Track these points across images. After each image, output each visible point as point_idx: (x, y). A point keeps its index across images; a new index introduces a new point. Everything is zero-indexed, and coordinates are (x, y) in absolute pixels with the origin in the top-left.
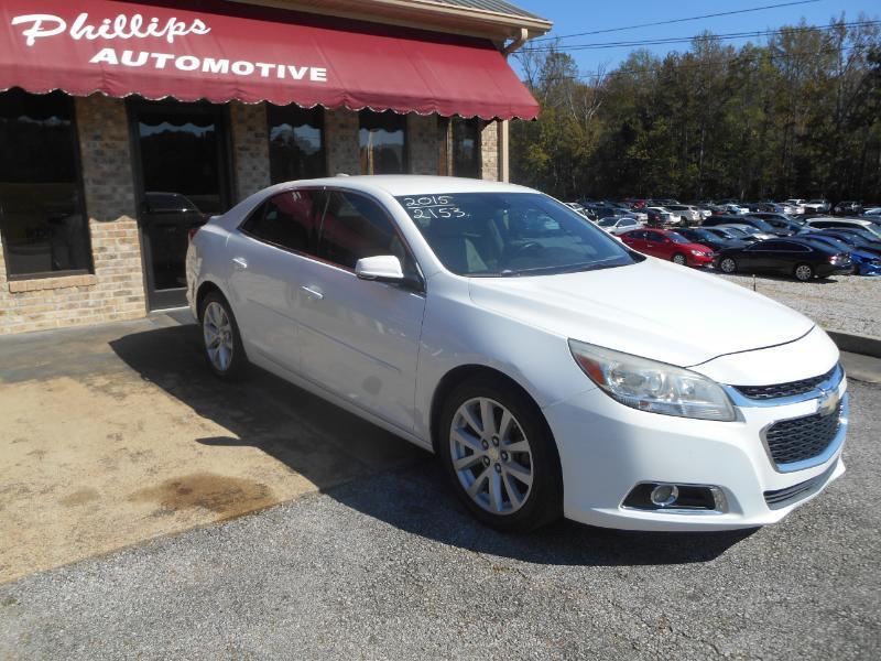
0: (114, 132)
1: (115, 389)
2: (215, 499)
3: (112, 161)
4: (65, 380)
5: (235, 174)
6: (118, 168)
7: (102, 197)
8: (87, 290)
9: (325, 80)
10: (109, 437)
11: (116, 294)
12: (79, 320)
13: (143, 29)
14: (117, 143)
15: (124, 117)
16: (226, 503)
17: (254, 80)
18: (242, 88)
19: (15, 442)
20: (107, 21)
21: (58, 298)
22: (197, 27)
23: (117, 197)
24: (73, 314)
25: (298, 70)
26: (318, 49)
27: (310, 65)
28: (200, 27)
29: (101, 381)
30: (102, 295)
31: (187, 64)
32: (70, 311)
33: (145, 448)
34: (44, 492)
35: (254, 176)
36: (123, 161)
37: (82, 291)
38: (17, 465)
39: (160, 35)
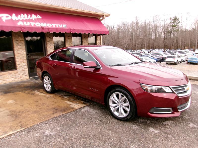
0: (21, 39)
1: (31, 93)
2: (63, 110)
3: (20, 45)
4: (18, 92)
5: (47, 47)
6: (22, 47)
7: (19, 53)
8: (16, 74)
9: (66, 27)
10: (35, 101)
11: (23, 74)
12: (14, 80)
13: (27, 17)
14: (21, 41)
15: (23, 36)
17: (52, 27)
18: (50, 29)
19: (15, 104)
20: (19, 16)
21: (10, 76)
23: (22, 53)
24: (13, 79)
25: (60, 25)
26: (64, 20)
27: (63, 24)
28: (39, 17)
29: (26, 92)
30: (19, 75)
31: (38, 24)
32: (13, 78)
33: (44, 103)
34: (28, 112)
35: (51, 48)
36: (23, 45)
37: (15, 74)
38: (19, 108)
39: (31, 18)
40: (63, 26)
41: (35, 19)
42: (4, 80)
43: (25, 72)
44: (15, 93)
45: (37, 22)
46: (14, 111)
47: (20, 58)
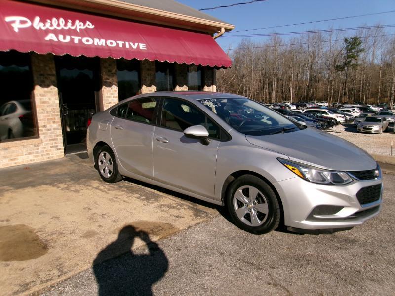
0: (49, 72)
1: (72, 189)
2: (152, 230)
4: (45, 186)
6: (52, 89)
7: (44, 102)
8: (37, 146)
9: (146, 49)
10: (84, 208)
11: (51, 147)
12: (34, 160)
13: (66, 25)
14: (51, 77)
16: (158, 232)
17: (117, 49)
18: (112, 52)
19: (40, 214)
20: (49, 21)
21: (24, 150)
22: (89, 25)
23: (51, 102)
25: (134, 45)
26: (141, 35)
27: (139, 43)
28: (90, 25)
29: (63, 186)
30: (45, 148)
31: (87, 41)
32: (30, 156)
33: (104, 212)
35: (112, 92)
37: (35, 146)
38: (49, 223)
39: (73, 28)
40: (138, 46)
41: (80, 29)
42: (11, 158)
43: (56, 143)
44: (38, 187)
45: (85, 36)
46: (39, 231)
47: (47, 113)
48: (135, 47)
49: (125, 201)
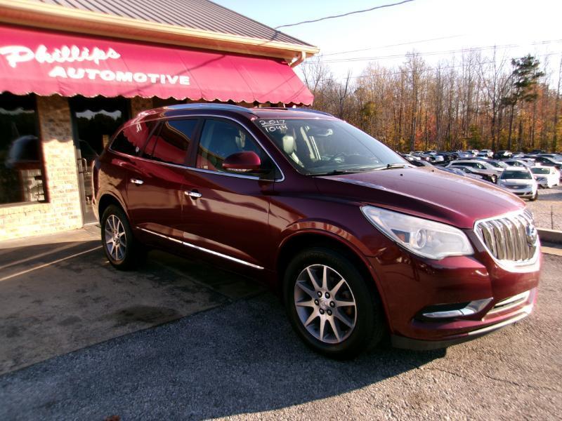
0: (61, 117)
1: (74, 267)
2: (147, 317)
3: (60, 134)
6: (64, 138)
8: (45, 213)
9: (188, 84)
10: (78, 291)
11: (63, 214)
12: (40, 231)
13: (80, 55)
14: (63, 123)
15: (68, 108)
16: (154, 319)
17: (148, 84)
19: (21, 297)
20: (57, 51)
21: (28, 218)
23: (63, 156)
24: (37, 227)
25: (172, 77)
26: (183, 65)
27: (180, 74)
28: (113, 54)
30: (54, 215)
31: (108, 76)
33: (100, 296)
34: (48, 320)
36: (67, 134)
38: (27, 308)
39: (90, 58)
40: (179, 79)
41: (100, 61)
42: (11, 229)
43: (70, 209)
45: (105, 68)
46: (12, 317)
48: (173, 81)
49: (131, 282)
